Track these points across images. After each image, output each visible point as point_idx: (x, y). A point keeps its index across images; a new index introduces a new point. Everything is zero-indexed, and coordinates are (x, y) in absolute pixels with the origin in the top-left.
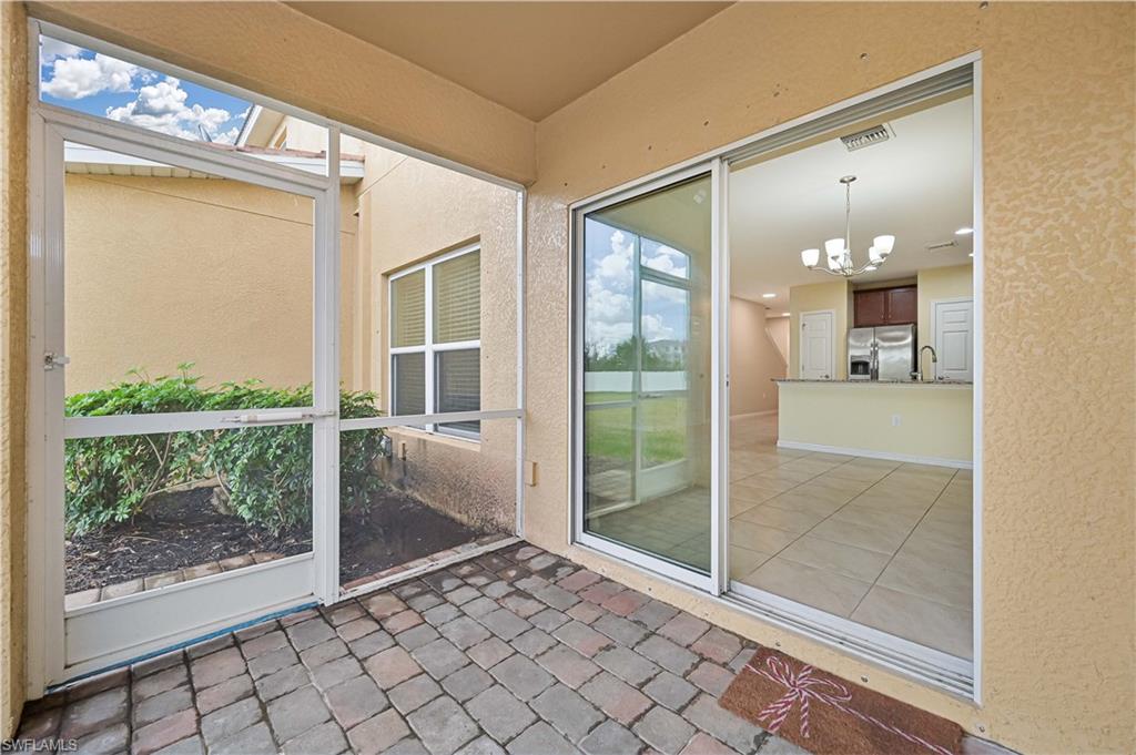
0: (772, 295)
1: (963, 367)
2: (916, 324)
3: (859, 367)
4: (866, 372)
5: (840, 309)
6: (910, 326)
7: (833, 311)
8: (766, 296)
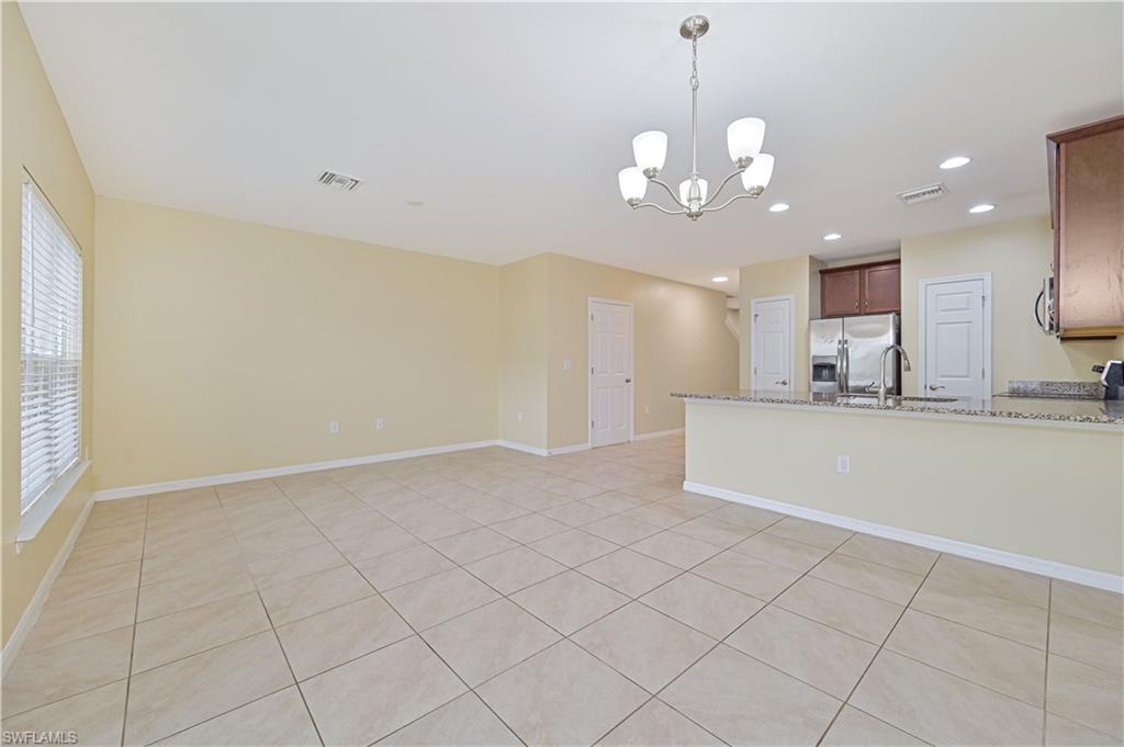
0: (724, 279)
1: (965, 373)
2: (898, 313)
3: (822, 370)
4: (832, 378)
5: (801, 292)
6: (891, 316)
7: (792, 296)
8: (717, 280)
